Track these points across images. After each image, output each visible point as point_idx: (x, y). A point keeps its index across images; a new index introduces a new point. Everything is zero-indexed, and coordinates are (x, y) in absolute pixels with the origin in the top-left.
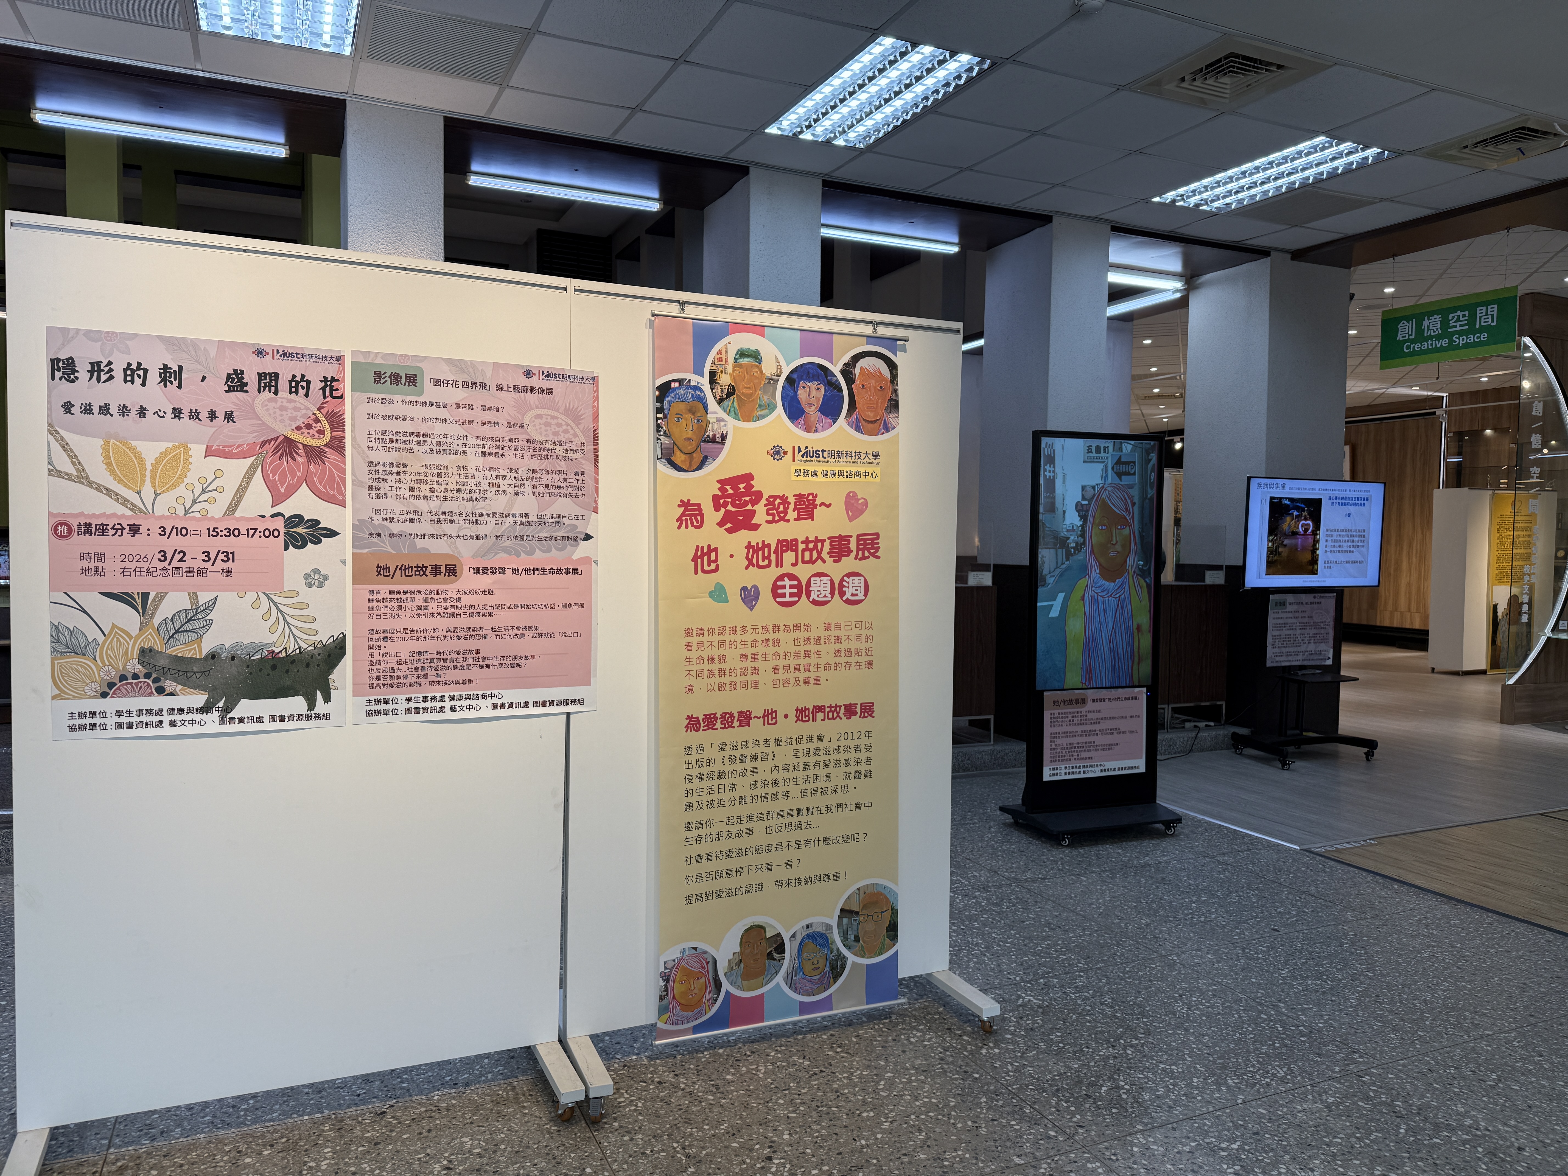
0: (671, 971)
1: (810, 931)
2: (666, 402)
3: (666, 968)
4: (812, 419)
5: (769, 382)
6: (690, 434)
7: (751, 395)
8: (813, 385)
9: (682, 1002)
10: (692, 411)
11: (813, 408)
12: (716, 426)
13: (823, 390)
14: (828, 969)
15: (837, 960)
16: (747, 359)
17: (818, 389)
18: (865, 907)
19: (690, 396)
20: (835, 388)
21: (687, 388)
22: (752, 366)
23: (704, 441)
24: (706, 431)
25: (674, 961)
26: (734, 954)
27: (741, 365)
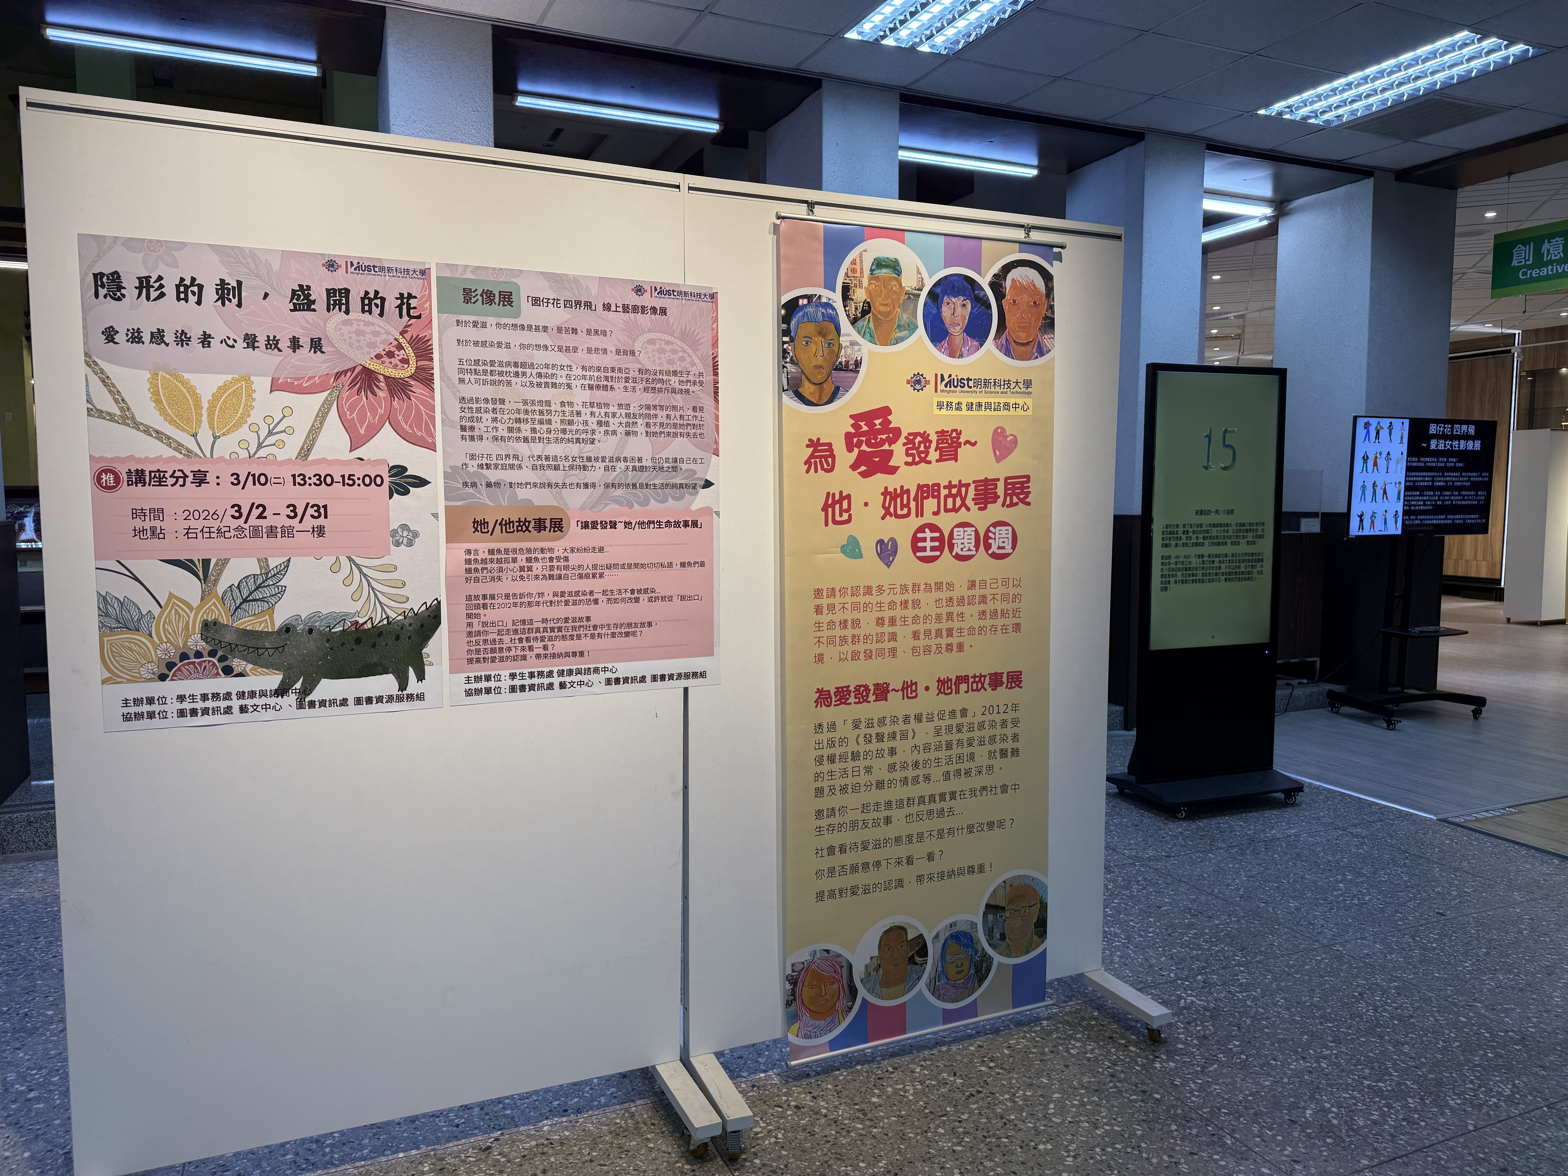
0: (799, 974)
1: (954, 930)
2: (793, 323)
3: (793, 971)
4: (957, 342)
5: (909, 298)
6: (820, 361)
7: (888, 314)
8: (958, 301)
9: (812, 1008)
10: (822, 333)
11: (958, 328)
12: (849, 351)
13: (969, 306)
14: (972, 971)
15: (982, 962)
16: (884, 271)
17: (964, 305)
18: (1011, 901)
19: (820, 315)
20: (982, 305)
21: (817, 306)
22: (891, 279)
23: (836, 369)
24: (838, 357)
25: (803, 963)
26: (871, 958)
27: (878, 277)
